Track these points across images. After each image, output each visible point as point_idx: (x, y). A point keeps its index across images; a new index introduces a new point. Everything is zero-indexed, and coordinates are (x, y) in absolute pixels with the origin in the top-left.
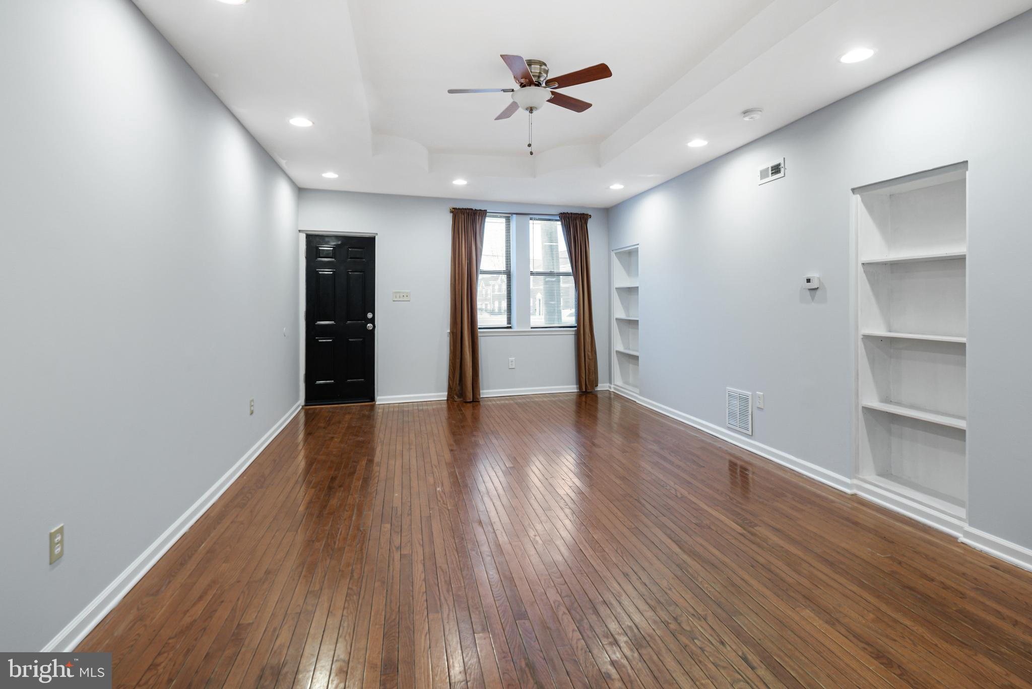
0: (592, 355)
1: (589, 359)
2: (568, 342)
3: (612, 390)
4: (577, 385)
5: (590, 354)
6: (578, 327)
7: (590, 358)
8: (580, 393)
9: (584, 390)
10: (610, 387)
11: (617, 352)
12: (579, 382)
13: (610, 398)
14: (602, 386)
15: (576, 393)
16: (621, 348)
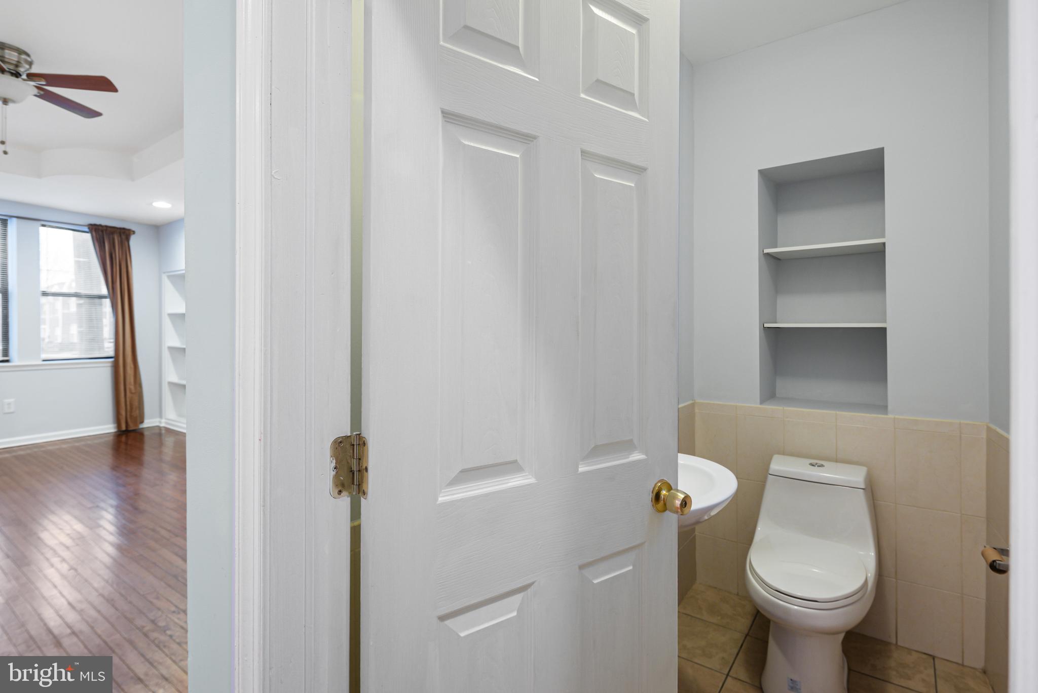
0: (135, 388)
1: (131, 393)
2: (103, 375)
3: (163, 425)
4: (114, 423)
5: (132, 387)
6: (116, 357)
7: (133, 391)
8: (120, 433)
9: (124, 428)
10: (160, 422)
11: (170, 384)
12: (118, 421)
13: (160, 435)
14: (149, 422)
15: (112, 434)
16: (174, 379)
